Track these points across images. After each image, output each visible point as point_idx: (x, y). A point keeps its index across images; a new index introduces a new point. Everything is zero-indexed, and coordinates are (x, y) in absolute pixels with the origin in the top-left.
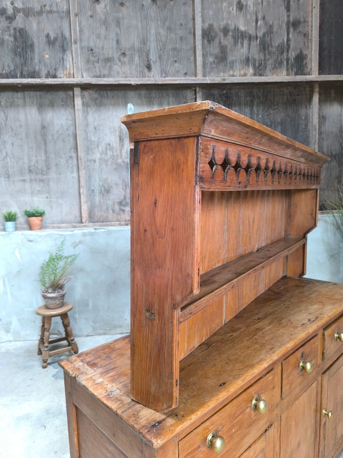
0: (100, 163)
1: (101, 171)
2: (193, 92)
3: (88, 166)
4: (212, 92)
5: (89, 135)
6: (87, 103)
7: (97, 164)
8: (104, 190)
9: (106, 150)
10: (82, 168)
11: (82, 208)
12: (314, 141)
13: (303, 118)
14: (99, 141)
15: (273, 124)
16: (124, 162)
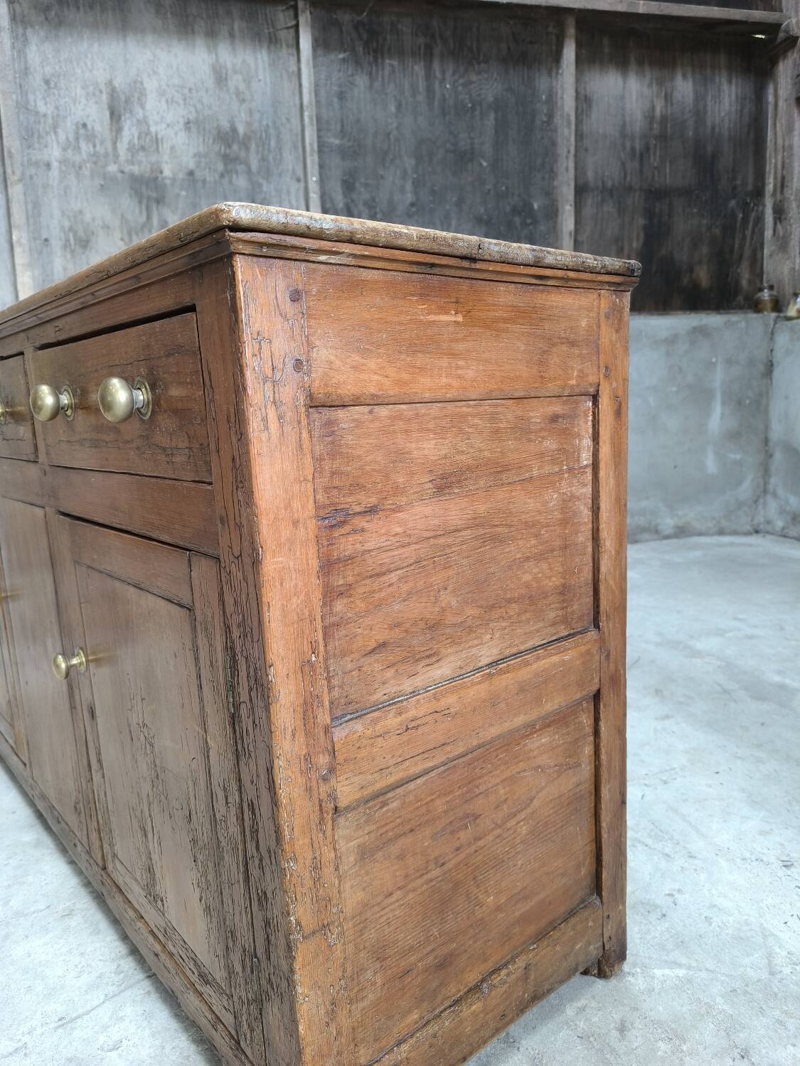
0: (61, 171)
1: (65, 192)
2: (291, 13)
3: (31, 177)
4: (335, 16)
5: (31, 97)
6: (24, 16)
7: (55, 173)
8: (75, 240)
9: (77, 139)
10: (16, 178)
11: (19, 280)
12: (565, 150)
13: (544, 97)
14: (58, 115)
15: (478, 108)
16: (122, 172)
